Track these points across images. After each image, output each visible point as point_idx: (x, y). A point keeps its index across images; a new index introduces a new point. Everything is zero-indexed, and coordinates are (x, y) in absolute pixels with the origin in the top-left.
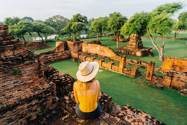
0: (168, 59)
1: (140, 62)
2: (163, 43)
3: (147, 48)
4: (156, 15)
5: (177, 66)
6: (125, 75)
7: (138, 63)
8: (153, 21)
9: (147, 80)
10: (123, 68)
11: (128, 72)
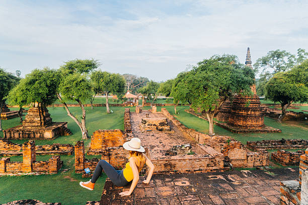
0: (97, 134)
1: (58, 147)
2: (84, 113)
3: (59, 123)
4: (67, 74)
5: (108, 140)
6: (37, 174)
7: (54, 149)
8: (65, 82)
9: (78, 170)
10: (32, 163)
11: (42, 169)
